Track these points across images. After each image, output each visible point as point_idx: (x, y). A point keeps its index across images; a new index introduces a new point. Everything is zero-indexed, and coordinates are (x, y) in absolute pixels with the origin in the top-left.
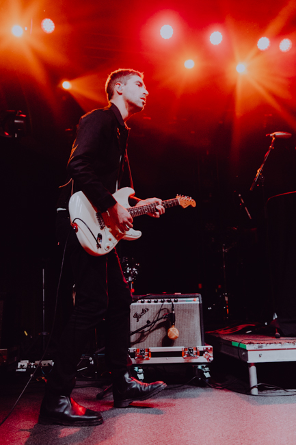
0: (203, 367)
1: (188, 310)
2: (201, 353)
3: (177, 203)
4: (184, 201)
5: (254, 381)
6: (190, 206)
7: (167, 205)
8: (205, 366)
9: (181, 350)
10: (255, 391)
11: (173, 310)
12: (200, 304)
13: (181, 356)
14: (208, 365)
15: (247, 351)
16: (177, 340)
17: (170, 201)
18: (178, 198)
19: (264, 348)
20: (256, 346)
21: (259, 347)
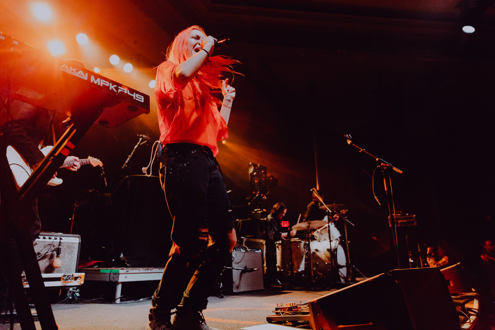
0: (74, 289)
1: (70, 246)
2: (76, 279)
3: (90, 162)
4: (95, 162)
5: (119, 294)
6: (98, 166)
7: (82, 162)
8: (75, 288)
9: (61, 277)
10: (118, 301)
11: (59, 245)
12: (79, 243)
13: (60, 280)
14: (78, 287)
15: (119, 274)
16: (56, 269)
17: (84, 161)
18: (90, 158)
19: (129, 272)
20: (125, 271)
21: (127, 271)
